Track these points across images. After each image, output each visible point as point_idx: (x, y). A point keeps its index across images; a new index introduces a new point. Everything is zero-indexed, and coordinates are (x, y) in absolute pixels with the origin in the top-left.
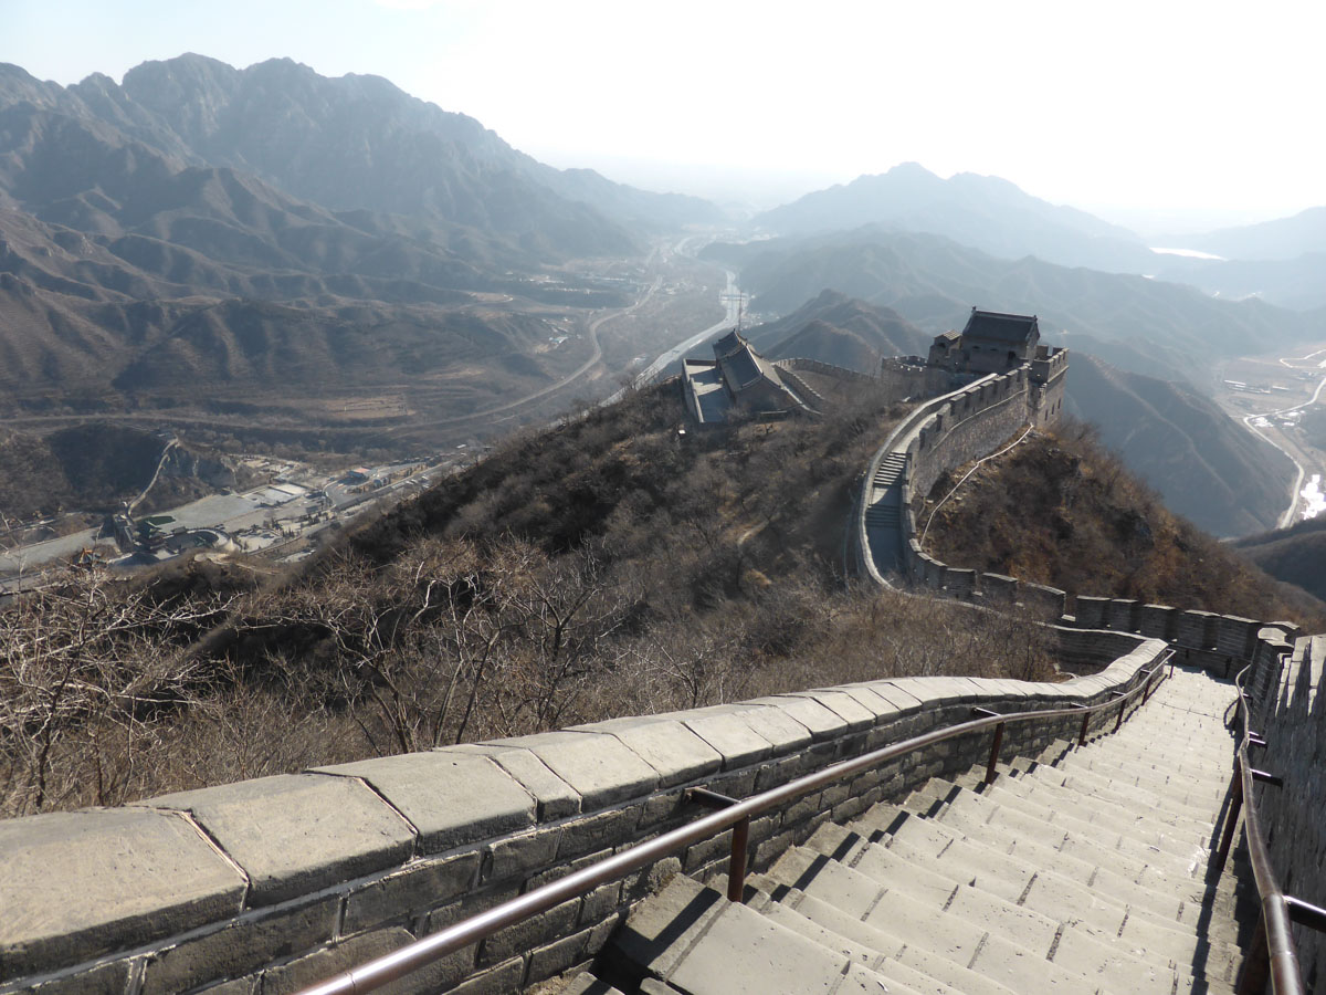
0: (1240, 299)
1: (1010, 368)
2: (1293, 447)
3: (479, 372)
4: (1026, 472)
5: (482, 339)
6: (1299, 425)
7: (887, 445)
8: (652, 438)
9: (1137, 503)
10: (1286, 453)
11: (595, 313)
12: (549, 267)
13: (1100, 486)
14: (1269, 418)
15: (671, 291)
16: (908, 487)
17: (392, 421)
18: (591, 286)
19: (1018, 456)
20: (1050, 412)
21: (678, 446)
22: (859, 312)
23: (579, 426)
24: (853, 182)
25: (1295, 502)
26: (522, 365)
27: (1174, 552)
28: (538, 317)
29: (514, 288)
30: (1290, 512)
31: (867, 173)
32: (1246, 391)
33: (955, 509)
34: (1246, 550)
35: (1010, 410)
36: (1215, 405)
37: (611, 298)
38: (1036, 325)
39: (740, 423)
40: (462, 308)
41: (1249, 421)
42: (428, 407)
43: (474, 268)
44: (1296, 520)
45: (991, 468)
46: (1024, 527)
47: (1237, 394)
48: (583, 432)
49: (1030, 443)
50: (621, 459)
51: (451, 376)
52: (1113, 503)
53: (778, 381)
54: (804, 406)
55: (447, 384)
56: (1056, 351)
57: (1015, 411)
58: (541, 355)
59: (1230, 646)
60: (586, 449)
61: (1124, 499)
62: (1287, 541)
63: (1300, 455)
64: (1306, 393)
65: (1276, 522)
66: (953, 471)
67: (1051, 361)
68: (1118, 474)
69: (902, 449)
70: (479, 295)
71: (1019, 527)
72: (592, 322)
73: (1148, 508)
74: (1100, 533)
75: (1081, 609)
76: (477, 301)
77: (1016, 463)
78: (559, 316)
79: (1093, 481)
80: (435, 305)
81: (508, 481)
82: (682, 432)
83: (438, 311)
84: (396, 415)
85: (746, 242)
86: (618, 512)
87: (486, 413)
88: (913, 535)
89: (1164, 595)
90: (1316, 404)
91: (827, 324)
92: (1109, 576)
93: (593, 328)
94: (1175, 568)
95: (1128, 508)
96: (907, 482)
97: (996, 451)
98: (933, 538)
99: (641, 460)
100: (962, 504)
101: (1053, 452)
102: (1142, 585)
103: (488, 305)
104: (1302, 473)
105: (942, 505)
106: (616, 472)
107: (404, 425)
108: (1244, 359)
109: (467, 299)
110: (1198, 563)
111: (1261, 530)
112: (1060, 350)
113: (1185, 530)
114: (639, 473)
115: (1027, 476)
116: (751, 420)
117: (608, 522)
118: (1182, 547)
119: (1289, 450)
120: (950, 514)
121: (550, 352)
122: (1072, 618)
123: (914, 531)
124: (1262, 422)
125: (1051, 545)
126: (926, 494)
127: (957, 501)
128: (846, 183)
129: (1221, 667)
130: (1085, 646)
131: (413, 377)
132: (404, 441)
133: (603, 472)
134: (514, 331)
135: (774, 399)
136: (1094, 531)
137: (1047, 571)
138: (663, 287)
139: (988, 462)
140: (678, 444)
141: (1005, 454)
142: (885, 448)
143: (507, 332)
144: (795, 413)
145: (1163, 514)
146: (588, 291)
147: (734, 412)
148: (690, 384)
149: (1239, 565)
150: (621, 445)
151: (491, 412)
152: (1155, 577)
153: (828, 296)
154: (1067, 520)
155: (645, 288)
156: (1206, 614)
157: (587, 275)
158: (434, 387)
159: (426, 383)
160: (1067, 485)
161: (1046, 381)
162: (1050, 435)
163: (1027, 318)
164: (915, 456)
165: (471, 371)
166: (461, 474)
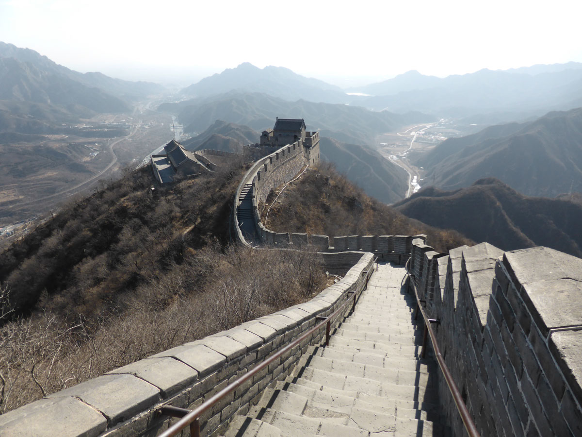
0: (381, 111)
1: (295, 141)
2: (407, 167)
3: (54, 174)
4: (308, 186)
5: (55, 158)
6: (408, 158)
7: (243, 181)
8: (138, 193)
9: (354, 193)
10: (405, 169)
11: (111, 140)
12: (84, 120)
13: (339, 188)
14: (397, 156)
15: (147, 127)
16: (255, 199)
17: (11, 202)
18: (107, 128)
19: (303, 179)
20: (315, 160)
21: (151, 195)
22: (233, 129)
23: (103, 192)
24: (223, 72)
25: (410, 187)
26: (77, 168)
27: (372, 212)
28: (82, 144)
29: (67, 131)
30: (409, 191)
31: (228, 68)
32: (388, 146)
33: (278, 206)
34: (397, 207)
35: (297, 159)
36: (378, 153)
37: (118, 132)
38: (304, 123)
39: (179, 181)
40: (42, 143)
41: (391, 158)
42: (30, 193)
43: (45, 123)
44: (411, 194)
45: (292, 186)
46: (310, 210)
47: (385, 148)
48: (105, 195)
49: (307, 173)
50: (125, 205)
51: (40, 177)
52: (345, 195)
53: (195, 160)
54: (209, 170)
55: (39, 181)
56: (314, 133)
57: (299, 160)
58: (86, 162)
59: (400, 249)
60: (106, 203)
61: (350, 192)
62: (409, 202)
63: (409, 169)
64: (408, 146)
65: (405, 196)
66: (276, 190)
67: (312, 137)
68: (345, 183)
69: (250, 182)
70: (50, 136)
71: (307, 210)
72: (110, 144)
73: (359, 195)
74: (342, 208)
75: (336, 243)
76: (49, 139)
77: (303, 182)
78: (94, 143)
79: (336, 187)
80: (26, 143)
81: (69, 224)
82: (153, 189)
83: (29, 146)
84: (13, 199)
85: (179, 102)
86: (124, 231)
87: (62, 192)
88: (259, 221)
89: (370, 231)
90: (412, 149)
91: (220, 135)
92: (348, 226)
93: (111, 147)
94: (372, 218)
95: (351, 196)
96: (254, 197)
97: (293, 178)
98: (270, 221)
99: (134, 204)
100: (281, 204)
101: (317, 176)
102: (361, 228)
103: (54, 141)
104: (410, 177)
105: (273, 205)
106: (123, 212)
107: (18, 204)
108: (386, 134)
109: (44, 138)
110: (381, 215)
111: (401, 200)
112: (315, 133)
113: (374, 203)
114: (134, 211)
115: (308, 188)
116: (185, 179)
117: (120, 236)
118: (374, 209)
119: (405, 167)
120: (276, 209)
121: (91, 160)
122: (333, 248)
123: (260, 219)
124: (395, 157)
125: (322, 216)
126: (264, 202)
127: (279, 203)
128: (220, 73)
129: (397, 259)
130: (339, 260)
131: (20, 179)
132: (20, 211)
133: (116, 213)
134: (71, 152)
135: (194, 168)
136: (339, 208)
137: (322, 228)
138: (143, 125)
139: (291, 183)
140: (151, 194)
141: (297, 179)
142: (242, 183)
143: (67, 153)
144: (205, 173)
145: (365, 197)
146: (106, 130)
147: (177, 176)
148: (155, 166)
149: (395, 214)
150: (124, 198)
151: (64, 192)
152: (366, 223)
153: (219, 123)
154: (328, 204)
155: (134, 126)
156: (388, 236)
157: (105, 122)
158: (32, 183)
159: (28, 181)
160: (325, 189)
161: (311, 146)
162: (315, 169)
163: (300, 120)
164: (256, 184)
165: (50, 174)
166: (45, 224)
